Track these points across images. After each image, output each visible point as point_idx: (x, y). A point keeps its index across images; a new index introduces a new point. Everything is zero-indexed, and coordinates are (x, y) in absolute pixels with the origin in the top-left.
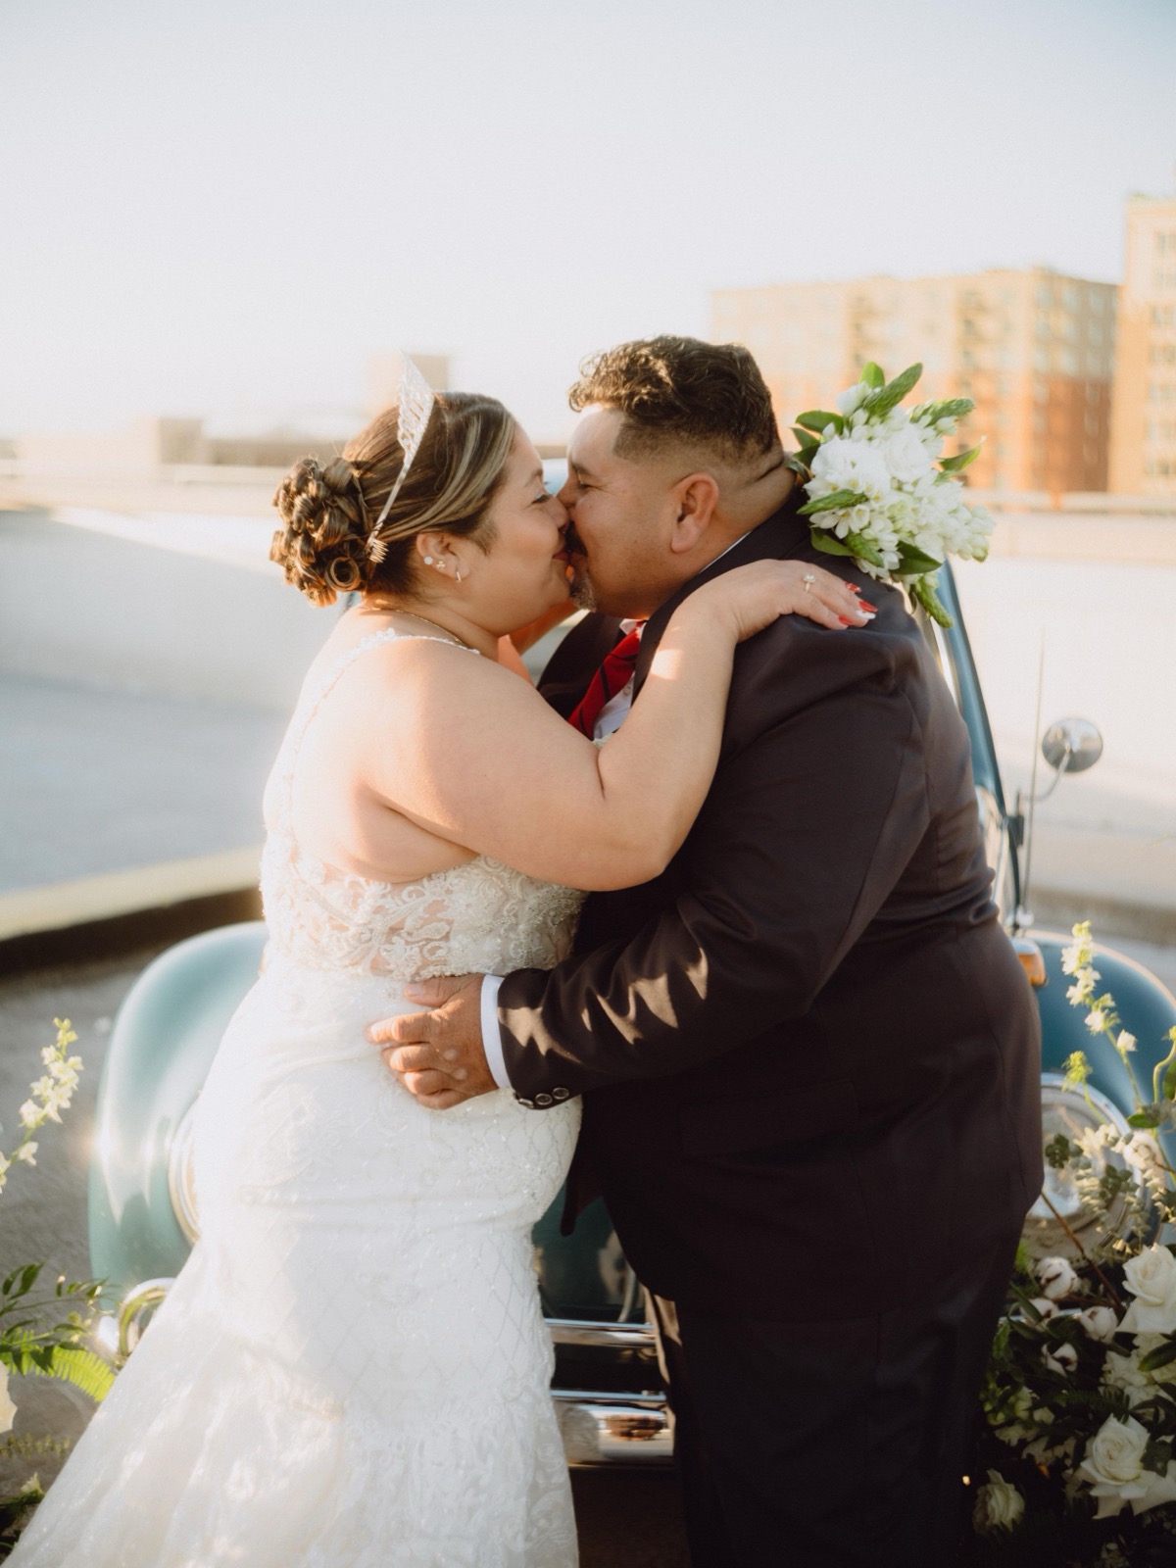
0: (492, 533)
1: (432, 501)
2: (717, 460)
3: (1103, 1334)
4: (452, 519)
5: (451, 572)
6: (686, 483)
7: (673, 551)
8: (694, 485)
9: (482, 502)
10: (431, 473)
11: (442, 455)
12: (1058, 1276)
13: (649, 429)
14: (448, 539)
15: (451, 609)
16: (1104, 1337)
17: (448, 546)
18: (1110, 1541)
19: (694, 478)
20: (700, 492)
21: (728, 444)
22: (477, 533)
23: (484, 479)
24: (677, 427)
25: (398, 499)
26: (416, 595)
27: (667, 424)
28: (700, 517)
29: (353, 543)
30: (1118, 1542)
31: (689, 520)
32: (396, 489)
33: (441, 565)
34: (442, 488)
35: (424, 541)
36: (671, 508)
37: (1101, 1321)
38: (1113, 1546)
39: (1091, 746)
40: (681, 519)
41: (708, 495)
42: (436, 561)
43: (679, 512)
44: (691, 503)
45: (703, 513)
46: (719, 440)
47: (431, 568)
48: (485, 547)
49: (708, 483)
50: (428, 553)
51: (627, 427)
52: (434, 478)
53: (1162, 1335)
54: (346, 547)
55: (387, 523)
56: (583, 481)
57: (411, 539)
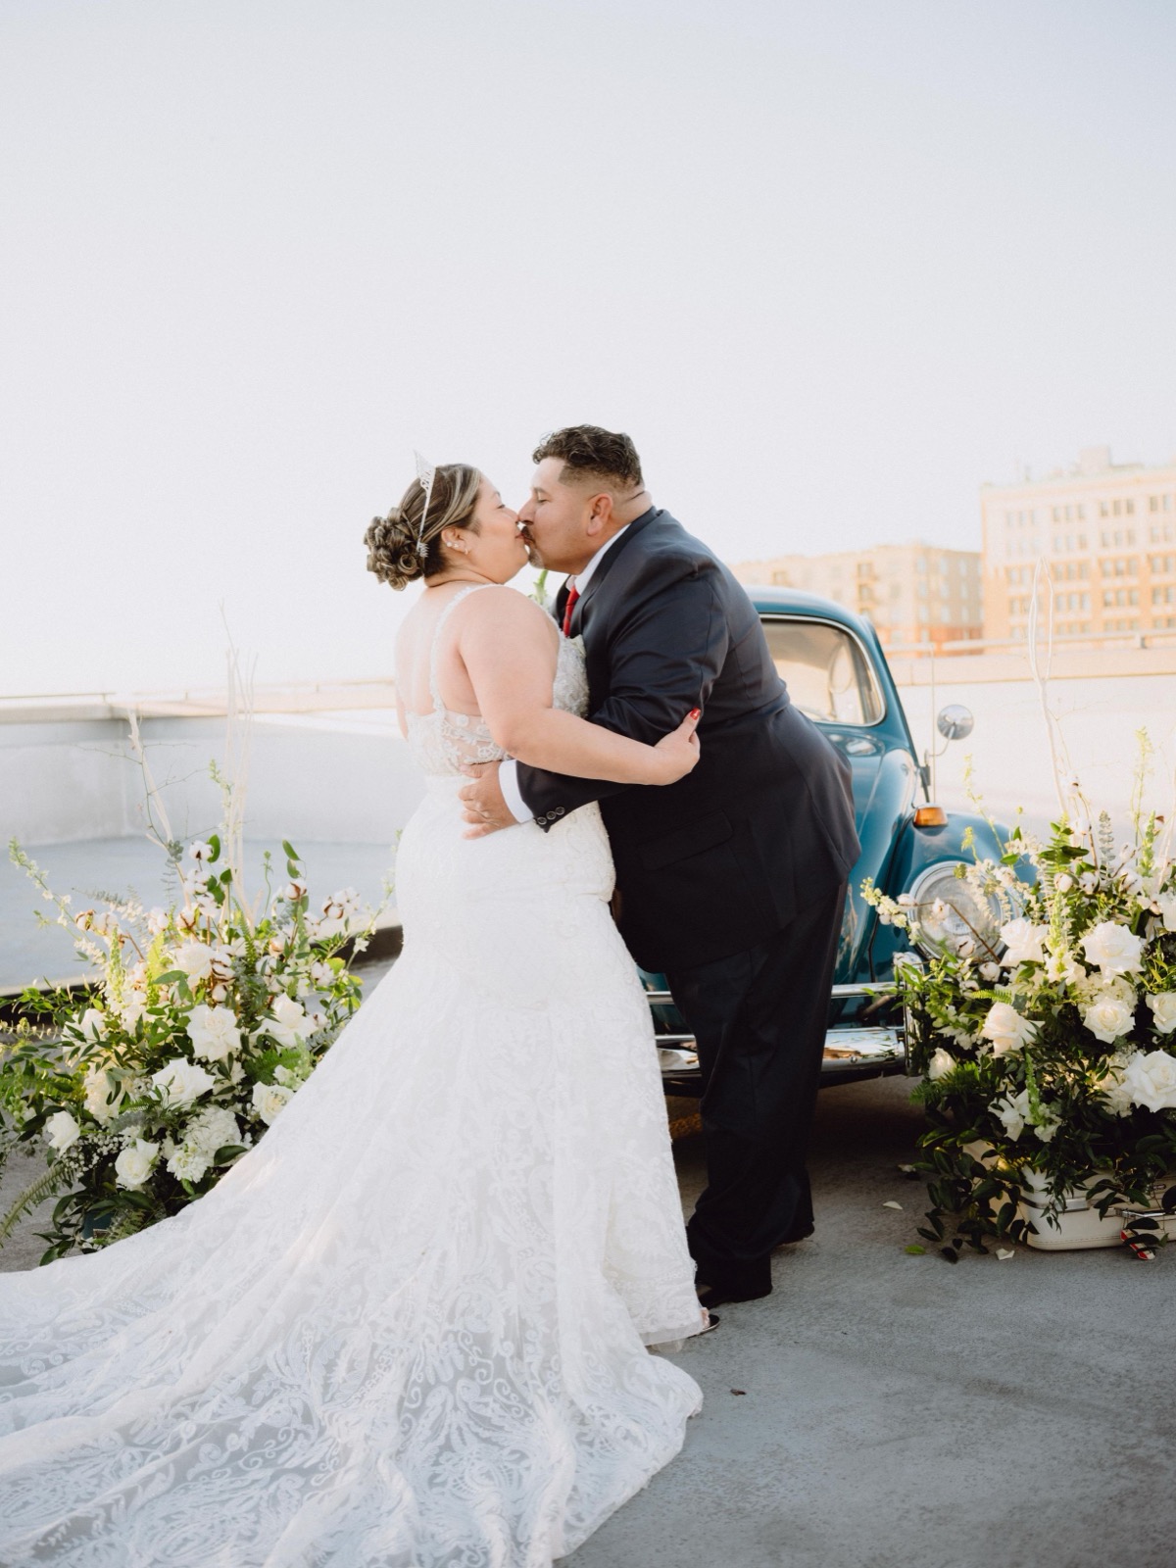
1: (445, 512)
2: (612, 487)
3: (993, 974)
5: (462, 549)
6: (596, 499)
7: (589, 535)
8: (599, 500)
9: (470, 508)
10: (441, 498)
11: (445, 488)
12: (966, 944)
13: (577, 469)
14: (458, 531)
16: (993, 977)
17: (458, 537)
18: (1004, 1078)
19: (600, 496)
20: (602, 504)
21: (618, 480)
22: (471, 526)
23: (469, 496)
24: (593, 469)
25: (427, 517)
27: (587, 467)
28: (602, 517)
29: (409, 545)
30: (1009, 1078)
31: (597, 518)
32: (425, 512)
33: (456, 546)
34: (448, 505)
35: (445, 535)
36: (588, 512)
37: (991, 970)
38: (1007, 1081)
40: (592, 518)
41: (607, 505)
42: (453, 544)
43: (592, 514)
44: (598, 510)
45: (604, 514)
46: (613, 477)
47: (451, 549)
49: (607, 498)
50: (449, 540)
51: (566, 468)
52: (444, 500)
53: (1023, 963)
54: (406, 549)
55: (424, 532)
56: (541, 498)
57: (438, 536)
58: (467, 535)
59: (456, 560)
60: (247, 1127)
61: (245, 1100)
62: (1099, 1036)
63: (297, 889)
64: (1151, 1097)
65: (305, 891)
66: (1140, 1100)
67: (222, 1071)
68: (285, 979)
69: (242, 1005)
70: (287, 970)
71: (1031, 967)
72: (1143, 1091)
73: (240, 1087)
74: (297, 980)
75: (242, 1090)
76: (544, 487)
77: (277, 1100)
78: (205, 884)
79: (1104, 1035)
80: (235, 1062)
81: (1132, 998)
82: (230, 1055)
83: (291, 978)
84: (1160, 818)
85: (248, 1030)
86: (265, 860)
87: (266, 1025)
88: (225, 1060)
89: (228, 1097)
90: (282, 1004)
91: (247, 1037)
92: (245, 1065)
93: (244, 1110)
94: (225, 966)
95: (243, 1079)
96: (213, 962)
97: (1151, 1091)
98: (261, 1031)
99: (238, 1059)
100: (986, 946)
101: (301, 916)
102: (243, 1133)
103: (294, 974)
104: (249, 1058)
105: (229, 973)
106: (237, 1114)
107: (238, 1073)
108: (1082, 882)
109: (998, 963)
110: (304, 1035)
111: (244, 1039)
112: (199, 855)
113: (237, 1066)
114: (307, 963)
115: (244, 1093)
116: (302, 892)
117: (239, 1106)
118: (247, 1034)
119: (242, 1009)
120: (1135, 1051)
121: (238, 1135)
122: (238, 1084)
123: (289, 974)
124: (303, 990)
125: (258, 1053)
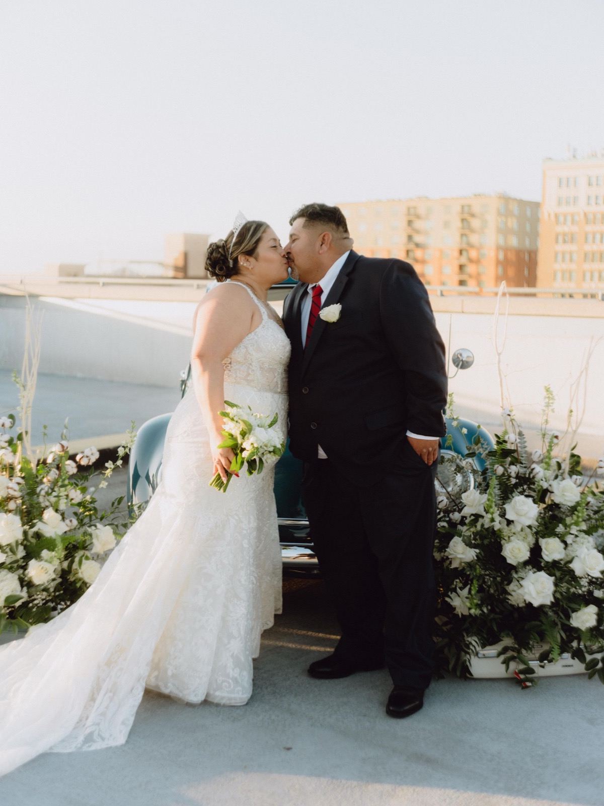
0: (258, 255)
1: (242, 246)
2: (331, 229)
3: (456, 519)
4: (247, 250)
5: (248, 267)
6: (322, 235)
7: (320, 254)
8: (324, 236)
9: (254, 245)
10: (240, 238)
12: (442, 501)
13: (312, 221)
14: (247, 257)
15: (249, 278)
16: (457, 521)
17: (248, 260)
18: (457, 579)
19: (324, 234)
20: (326, 238)
21: (334, 226)
22: (254, 255)
23: (255, 239)
24: (320, 220)
25: (233, 247)
26: (240, 274)
27: (317, 219)
29: (223, 260)
30: (459, 579)
31: (323, 245)
32: (232, 244)
33: (245, 264)
34: (244, 241)
35: (241, 258)
36: (318, 243)
37: (456, 516)
38: (458, 580)
39: (470, 360)
40: (321, 245)
41: (329, 239)
42: (243, 263)
43: (321, 243)
44: (324, 241)
45: (327, 244)
46: (332, 225)
47: (243, 265)
48: (256, 259)
49: (328, 235)
51: (306, 221)
53: (472, 515)
54: (221, 262)
55: (231, 254)
56: (293, 238)
57: (237, 258)
58: (252, 259)
59: (244, 272)
60: (25, 583)
61: (24, 568)
62: (509, 561)
63: (63, 446)
64: (534, 598)
65: (67, 448)
66: (529, 599)
67: (12, 551)
68: (53, 499)
69: (26, 512)
70: (54, 494)
71: (477, 517)
72: (530, 594)
73: (22, 560)
74: (59, 500)
75: (23, 562)
76: (295, 232)
77: (43, 570)
78: (6, 442)
79: (511, 560)
80: (20, 546)
81: (531, 540)
82: (17, 542)
83: (56, 499)
84: (556, 437)
85: (28, 527)
86: (43, 430)
87: (39, 526)
88: (14, 544)
89: (15, 565)
90: (49, 514)
91: (27, 532)
92: (25, 547)
93: (23, 574)
94: (15, 491)
95: (24, 556)
96: (8, 488)
97: (534, 594)
98: (35, 529)
99: (22, 544)
100: (455, 503)
101: (64, 463)
102: (22, 586)
103: (58, 496)
104: (28, 544)
105: (17, 494)
106: (19, 576)
107: (21, 553)
108: (509, 471)
109: (460, 513)
110: (60, 532)
111: (25, 533)
112: (3, 425)
113: (21, 548)
114: (66, 490)
115: (24, 564)
116: (65, 448)
117: (21, 571)
118: (27, 530)
119: (26, 514)
120: (530, 570)
121: (19, 588)
122: (21, 559)
123: (55, 497)
124: (62, 506)
125: (33, 541)
